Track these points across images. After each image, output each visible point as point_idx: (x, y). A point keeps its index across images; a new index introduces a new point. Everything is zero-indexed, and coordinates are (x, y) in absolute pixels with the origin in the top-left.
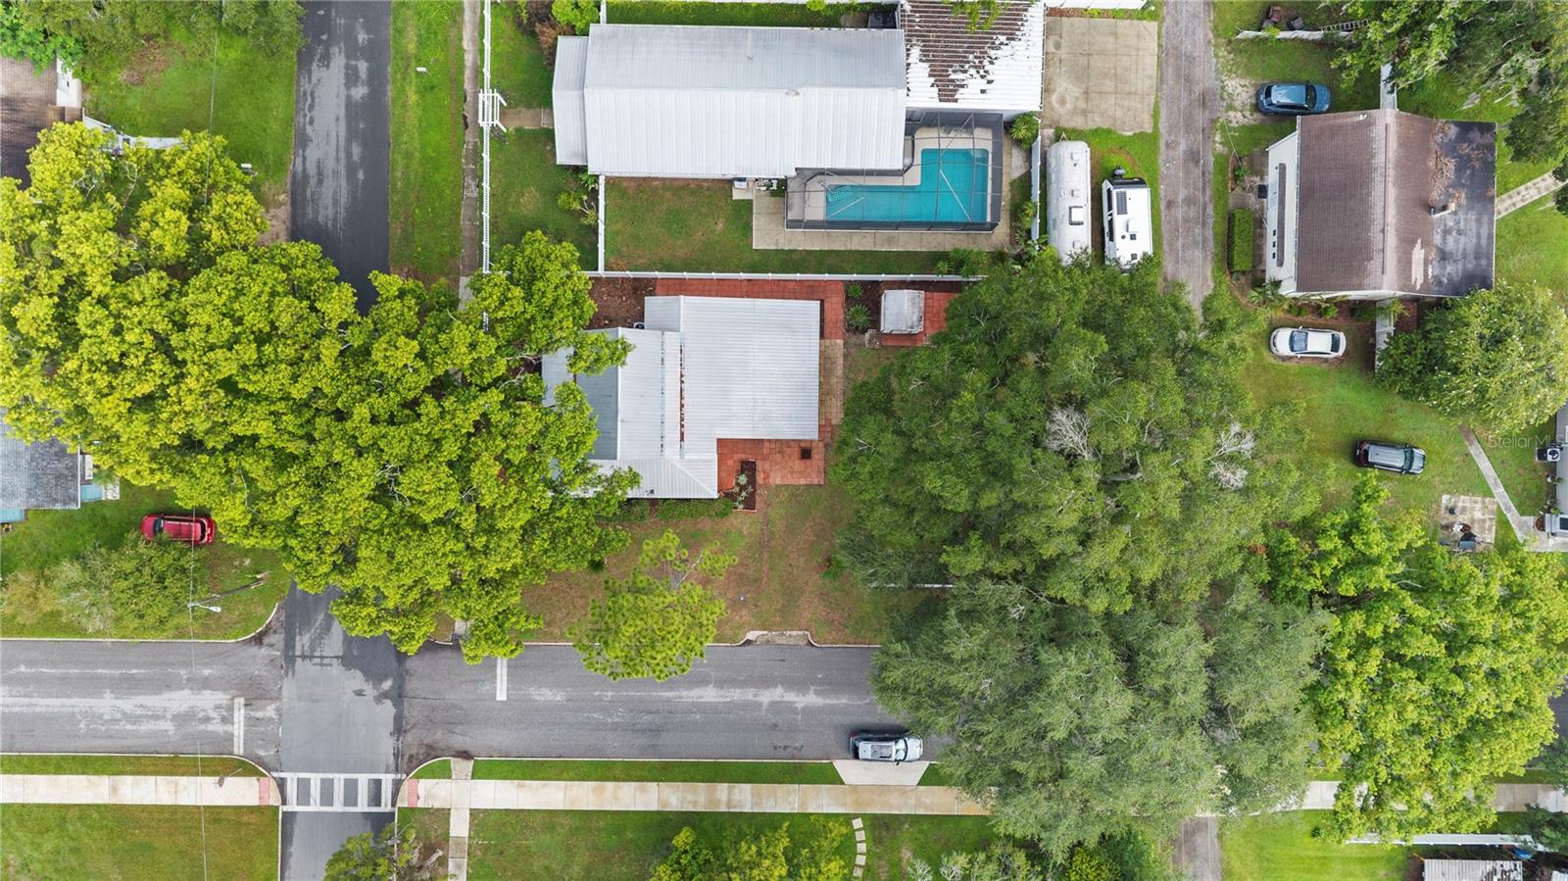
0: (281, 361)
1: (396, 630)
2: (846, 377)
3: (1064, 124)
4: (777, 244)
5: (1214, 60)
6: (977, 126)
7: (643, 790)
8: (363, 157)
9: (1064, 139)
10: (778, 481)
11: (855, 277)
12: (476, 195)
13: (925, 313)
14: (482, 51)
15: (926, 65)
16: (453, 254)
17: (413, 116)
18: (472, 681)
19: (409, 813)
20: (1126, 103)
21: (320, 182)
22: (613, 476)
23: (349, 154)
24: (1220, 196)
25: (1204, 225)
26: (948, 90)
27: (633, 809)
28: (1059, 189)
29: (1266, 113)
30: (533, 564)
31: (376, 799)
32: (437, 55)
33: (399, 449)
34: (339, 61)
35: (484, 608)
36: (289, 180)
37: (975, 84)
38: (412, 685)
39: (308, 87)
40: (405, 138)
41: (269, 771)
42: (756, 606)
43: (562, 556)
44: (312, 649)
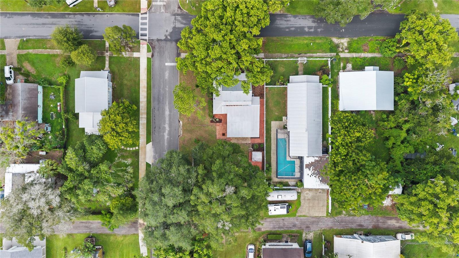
0: (243, 18)
1: (183, 41)
2: (242, 144)
3: (302, 194)
4: (273, 127)
5: (317, 230)
6: (301, 173)
7: (145, 97)
8: (292, 31)
9: (298, 194)
10: (217, 128)
11: (265, 145)
12: (283, 57)
13: (257, 162)
14: (316, 58)
15: (314, 161)
16: (269, 52)
17: (301, 42)
18: (170, 57)
19: (139, 43)
20: (307, 209)
21: (286, 21)
22: (218, 91)
23: (292, 27)
24: (285, 232)
25: (279, 228)
26: (308, 166)
27: (140, 95)
28: (286, 193)
29: (305, 242)
30: (199, 73)
31: (142, 35)
32: (315, 47)
33: (224, 45)
34: (314, 25)
35: (188, 62)
36: (286, 13)
37: (310, 173)
38: (169, 43)
39: (307, 18)
40: (296, 40)
41: (149, 10)
42: (188, 123)
43: (200, 80)
44: (177, 20)
